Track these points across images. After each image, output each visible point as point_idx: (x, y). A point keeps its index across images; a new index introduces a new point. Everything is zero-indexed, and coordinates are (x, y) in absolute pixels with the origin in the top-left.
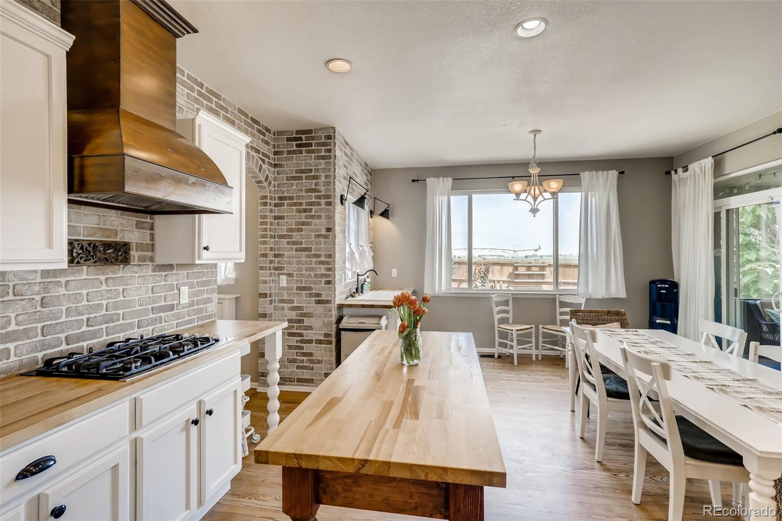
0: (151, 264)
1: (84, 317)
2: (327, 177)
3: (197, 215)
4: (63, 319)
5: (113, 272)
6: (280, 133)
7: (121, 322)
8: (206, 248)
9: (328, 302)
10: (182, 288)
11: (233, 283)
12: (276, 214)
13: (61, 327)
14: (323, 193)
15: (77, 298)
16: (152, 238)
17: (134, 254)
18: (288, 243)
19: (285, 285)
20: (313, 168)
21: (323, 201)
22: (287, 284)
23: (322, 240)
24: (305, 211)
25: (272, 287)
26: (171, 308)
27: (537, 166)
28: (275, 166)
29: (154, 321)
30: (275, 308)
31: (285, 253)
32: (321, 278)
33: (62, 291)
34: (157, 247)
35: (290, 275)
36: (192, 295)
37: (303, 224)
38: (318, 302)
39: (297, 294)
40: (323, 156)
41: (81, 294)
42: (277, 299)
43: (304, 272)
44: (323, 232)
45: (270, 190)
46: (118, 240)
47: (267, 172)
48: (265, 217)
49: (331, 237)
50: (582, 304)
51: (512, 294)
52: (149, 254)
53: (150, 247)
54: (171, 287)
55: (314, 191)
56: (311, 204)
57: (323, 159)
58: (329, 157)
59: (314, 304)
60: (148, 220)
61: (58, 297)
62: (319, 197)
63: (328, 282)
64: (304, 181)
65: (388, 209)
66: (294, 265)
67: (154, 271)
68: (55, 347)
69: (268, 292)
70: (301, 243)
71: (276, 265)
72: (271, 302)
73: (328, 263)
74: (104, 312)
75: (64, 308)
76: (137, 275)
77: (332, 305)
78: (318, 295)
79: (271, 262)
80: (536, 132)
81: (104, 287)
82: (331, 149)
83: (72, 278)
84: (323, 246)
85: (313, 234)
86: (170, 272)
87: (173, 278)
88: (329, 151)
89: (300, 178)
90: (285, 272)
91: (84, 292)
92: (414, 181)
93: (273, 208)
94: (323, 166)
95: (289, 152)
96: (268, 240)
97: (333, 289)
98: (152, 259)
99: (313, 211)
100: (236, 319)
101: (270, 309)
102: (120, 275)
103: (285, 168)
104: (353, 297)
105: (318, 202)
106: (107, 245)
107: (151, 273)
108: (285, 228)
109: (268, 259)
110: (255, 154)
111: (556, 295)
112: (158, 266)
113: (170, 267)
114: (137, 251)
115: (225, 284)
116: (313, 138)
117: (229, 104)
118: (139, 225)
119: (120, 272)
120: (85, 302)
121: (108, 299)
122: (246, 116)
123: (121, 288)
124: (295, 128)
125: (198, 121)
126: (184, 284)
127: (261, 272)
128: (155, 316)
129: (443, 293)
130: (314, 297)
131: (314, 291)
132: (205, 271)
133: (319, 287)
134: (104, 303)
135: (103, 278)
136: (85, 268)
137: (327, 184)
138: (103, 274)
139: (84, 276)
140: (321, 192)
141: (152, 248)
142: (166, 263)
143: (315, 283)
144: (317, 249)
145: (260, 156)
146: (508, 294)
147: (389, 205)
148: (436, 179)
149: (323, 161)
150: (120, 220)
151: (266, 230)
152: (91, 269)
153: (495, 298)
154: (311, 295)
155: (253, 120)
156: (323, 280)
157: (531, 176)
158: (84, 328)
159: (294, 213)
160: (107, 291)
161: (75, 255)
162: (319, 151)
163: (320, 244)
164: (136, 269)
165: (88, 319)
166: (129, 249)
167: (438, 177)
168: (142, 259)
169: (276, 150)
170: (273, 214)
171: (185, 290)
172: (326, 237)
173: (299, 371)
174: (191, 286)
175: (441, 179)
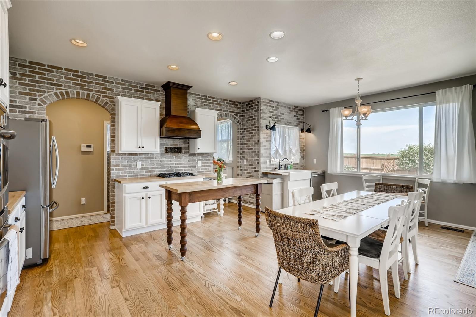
0: (188, 153)
1: (170, 166)
2: (258, 118)
3: (196, 139)
4: (165, 166)
5: (177, 155)
6: (244, 103)
7: (179, 168)
8: (199, 149)
9: (258, 171)
10: (198, 161)
11: (231, 162)
12: (243, 135)
13: (164, 167)
14: (257, 126)
15: (168, 161)
16: (189, 146)
17: (183, 150)
18: (246, 147)
19: (245, 164)
20: (254, 115)
21: (257, 129)
22: (246, 163)
23: (256, 145)
24: (251, 133)
25: (241, 164)
26: (195, 167)
27: (360, 99)
28: (243, 116)
29: (189, 170)
30: (243, 173)
31: (246, 151)
32: (256, 161)
33: (165, 159)
34: (190, 149)
35: (247, 160)
36: (202, 163)
37: (251, 139)
38: (255, 171)
39: (249, 167)
40: (257, 110)
41: (169, 160)
42: (243, 169)
43: (251, 158)
44: (257, 142)
45: (241, 126)
46: (178, 147)
47: (239, 119)
48: (238, 137)
49: (259, 143)
50: (428, 185)
51: (383, 176)
52: (188, 150)
53: (188, 149)
54: (195, 161)
55: (254, 125)
56: (253, 130)
57: (257, 111)
58: (258, 110)
59: (254, 172)
60: (187, 141)
61: (164, 160)
62: (255, 127)
63: (258, 163)
64: (251, 121)
65: (309, 127)
66: (248, 155)
67: (189, 155)
68: (163, 172)
69: (240, 166)
70: (250, 147)
71: (243, 156)
72: (241, 170)
73: (258, 155)
74: (175, 165)
75: (165, 163)
76: (184, 156)
77: (259, 172)
78: (255, 168)
79: (241, 154)
80: (358, 79)
81: (175, 159)
82: (259, 107)
83: (167, 156)
84: (257, 147)
85: (254, 143)
86: (194, 156)
87: (195, 158)
88: (258, 107)
89: (250, 120)
90: (245, 158)
91: (170, 160)
92: (323, 111)
93: (242, 133)
94: (257, 114)
95: (247, 110)
96: (240, 145)
97: (259, 166)
98: (188, 152)
99: (254, 133)
100: (233, 178)
101: (240, 173)
102: (179, 156)
103: (246, 117)
104: (275, 170)
105: (255, 129)
106: (175, 148)
107: (188, 156)
108: (245, 140)
109: (240, 153)
110: (232, 114)
111: (416, 178)
112: (190, 154)
113: (195, 154)
114: (184, 149)
115: (229, 162)
116: (253, 103)
117: (218, 99)
118: (184, 143)
119: (179, 155)
120: (170, 162)
121: (176, 162)
122: (227, 100)
123: (179, 159)
124: (248, 100)
125: (196, 111)
126: (199, 160)
127: (238, 158)
128: (189, 168)
129: (338, 173)
130: (254, 169)
131: (254, 166)
132: (208, 156)
133: (255, 165)
134: (175, 163)
135: (174, 156)
136: (170, 154)
137: (258, 121)
138: (174, 155)
139: (170, 156)
140: (256, 125)
141: (189, 149)
142: (193, 153)
143: (254, 163)
144: (255, 149)
145: (235, 114)
146: (380, 176)
147: (310, 126)
148: (334, 109)
149: (257, 112)
150: (179, 141)
151: (239, 142)
152: (172, 154)
153: (364, 178)
154: (253, 168)
155: (230, 101)
156: (257, 162)
157: (356, 106)
158: (170, 169)
159: (248, 135)
160: (175, 160)
161: (167, 150)
162: (256, 108)
163: (256, 147)
164: (184, 155)
165: (171, 167)
166: (181, 149)
167: (336, 108)
168: (185, 152)
169: (243, 109)
170: (242, 135)
171: (200, 162)
172: (257, 144)
173: (249, 198)
174: (202, 161)
175: (337, 108)
